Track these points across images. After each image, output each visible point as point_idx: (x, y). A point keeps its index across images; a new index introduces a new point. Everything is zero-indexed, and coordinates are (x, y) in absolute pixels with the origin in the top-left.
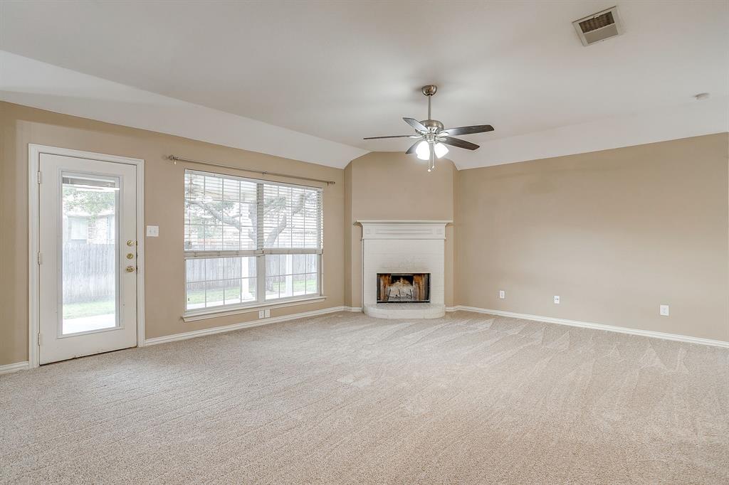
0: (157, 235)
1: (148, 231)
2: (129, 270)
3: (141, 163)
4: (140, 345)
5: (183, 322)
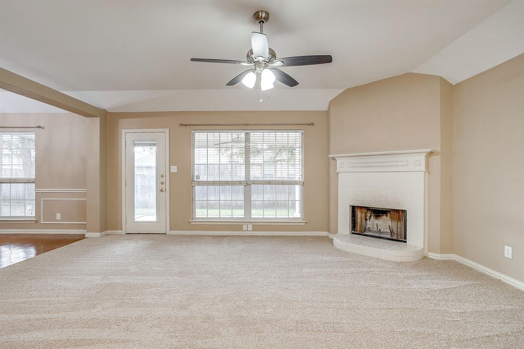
0: (176, 171)
1: (171, 169)
2: (162, 191)
3: (167, 131)
4: (168, 233)
5: (190, 223)
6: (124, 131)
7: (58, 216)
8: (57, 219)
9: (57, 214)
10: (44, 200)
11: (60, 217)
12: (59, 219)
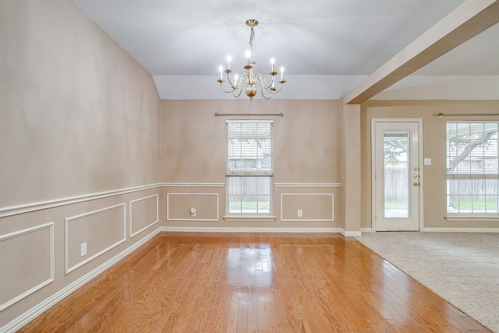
0: (430, 164)
1: (425, 161)
2: (415, 185)
3: (421, 120)
4: (421, 231)
5: (446, 220)
6: (373, 120)
7: (300, 213)
8: (299, 216)
9: (299, 211)
10: (283, 196)
11: (301, 214)
12: (301, 216)
